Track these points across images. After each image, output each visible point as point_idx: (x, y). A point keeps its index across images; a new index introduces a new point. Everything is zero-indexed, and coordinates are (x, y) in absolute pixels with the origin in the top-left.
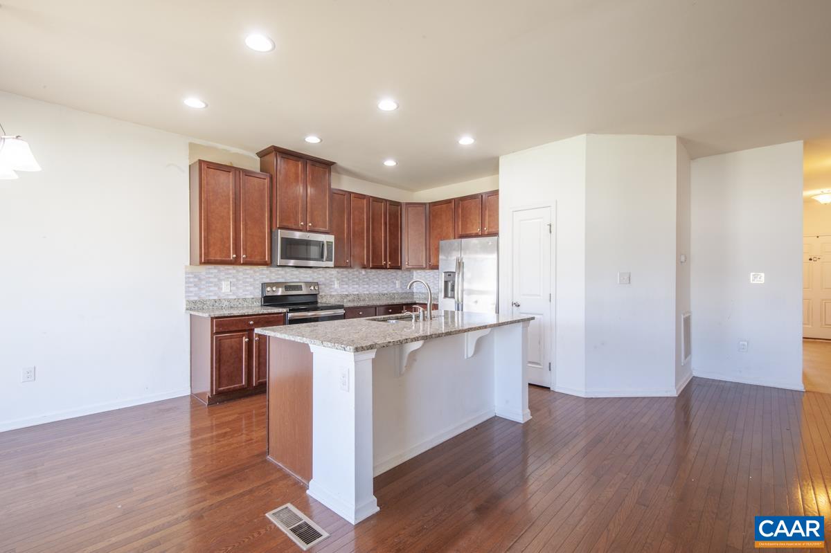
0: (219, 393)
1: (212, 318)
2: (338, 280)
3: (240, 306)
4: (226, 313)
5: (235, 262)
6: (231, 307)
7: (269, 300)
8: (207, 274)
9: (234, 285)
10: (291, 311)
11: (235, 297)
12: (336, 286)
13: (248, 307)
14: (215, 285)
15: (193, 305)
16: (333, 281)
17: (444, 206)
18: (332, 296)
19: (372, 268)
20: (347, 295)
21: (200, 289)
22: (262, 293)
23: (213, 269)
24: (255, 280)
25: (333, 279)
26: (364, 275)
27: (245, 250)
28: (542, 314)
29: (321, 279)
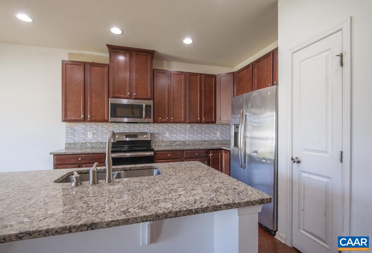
1: (54, 156)
3: (98, 146)
4: (89, 151)
6: (92, 147)
8: (78, 127)
9: (95, 134)
11: (95, 141)
12: (167, 135)
14: (84, 134)
15: (69, 146)
16: (165, 132)
17: (245, 71)
18: (163, 142)
20: (175, 141)
21: (75, 136)
23: (83, 125)
25: (165, 131)
26: (189, 128)
29: (155, 131)
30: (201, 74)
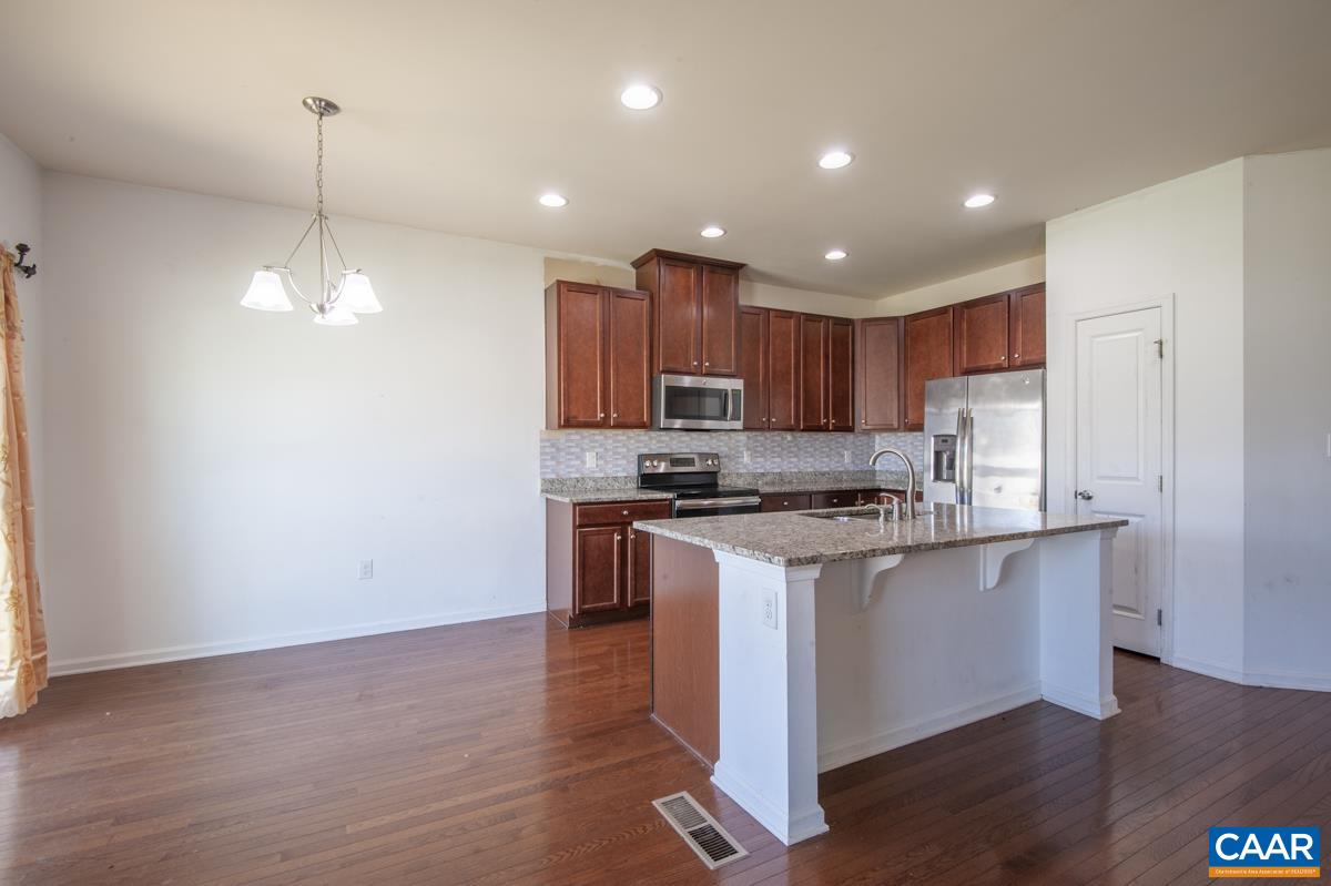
0: (583, 613)
1: (575, 505)
2: (748, 449)
3: (609, 488)
4: (592, 497)
5: (603, 425)
6: (598, 490)
7: (648, 481)
9: (601, 457)
10: (681, 497)
11: (602, 475)
12: (746, 459)
13: (619, 490)
14: (578, 458)
15: (550, 486)
16: (742, 452)
17: (934, 319)
18: (740, 475)
19: (803, 430)
20: (763, 474)
21: (559, 463)
22: (639, 469)
23: (574, 435)
24: (629, 450)
25: (741, 449)
26: (789, 442)
27: (616, 406)
28: (1141, 516)
29: (723, 449)
30: (828, 318)
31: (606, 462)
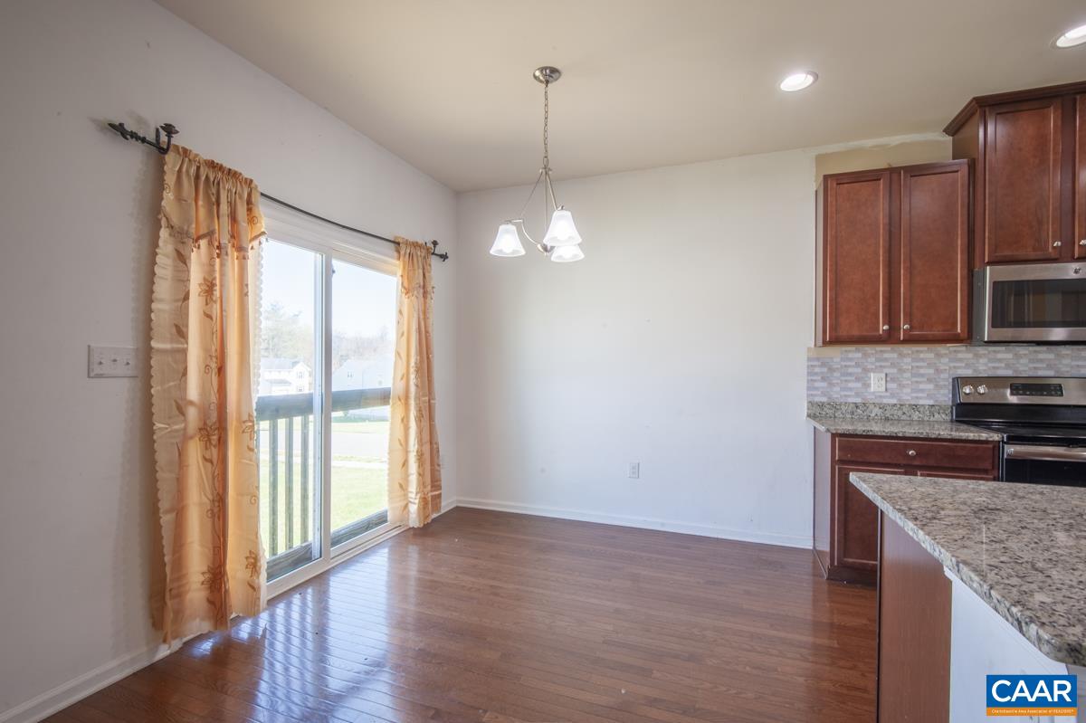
0: (843, 565)
1: (834, 436)
3: (904, 417)
5: (890, 338)
6: (887, 419)
7: (967, 413)
8: (842, 360)
9: (893, 380)
10: (1013, 439)
11: (894, 401)
13: (921, 422)
14: (858, 379)
15: (818, 411)
21: (831, 385)
22: (954, 395)
23: (854, 353)
24: (938, 371)
27: (908, 314)
31: (901, 386)
